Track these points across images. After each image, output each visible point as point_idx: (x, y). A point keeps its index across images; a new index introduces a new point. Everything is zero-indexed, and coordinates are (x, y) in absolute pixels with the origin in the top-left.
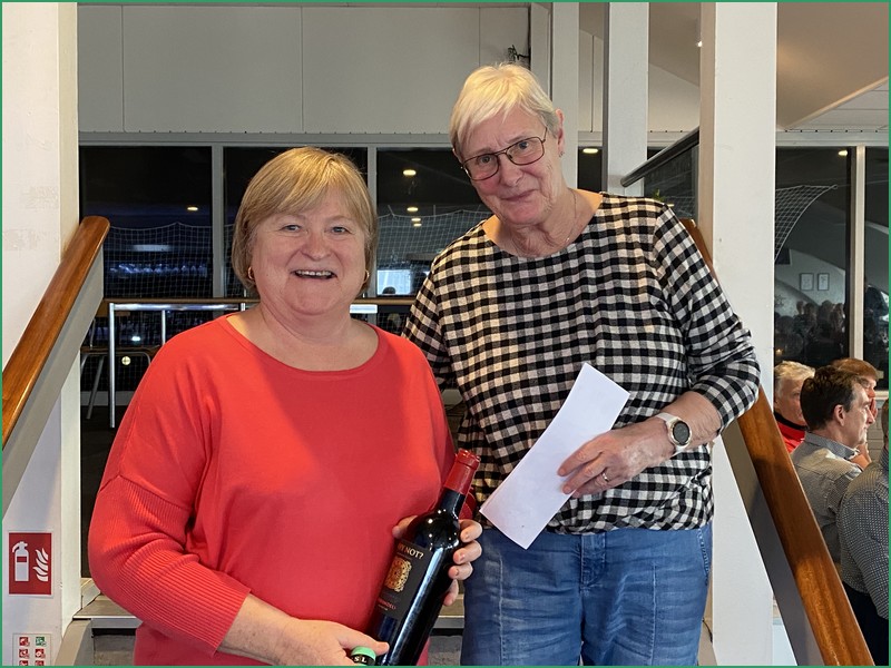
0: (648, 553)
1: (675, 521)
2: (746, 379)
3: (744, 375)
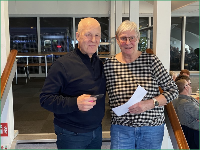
0: (150, 131)
1: (156, 124)
2: (174, 92)
3: (173, 92)
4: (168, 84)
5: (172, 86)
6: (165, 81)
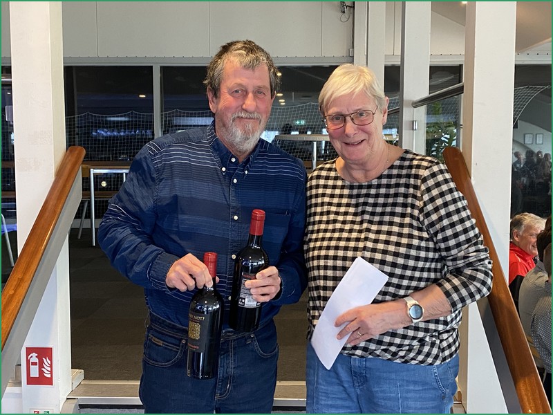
2: (474, 281)
3: (473, 278)
4: (459, 255)
5: (472, 263)
6: (452, 242)
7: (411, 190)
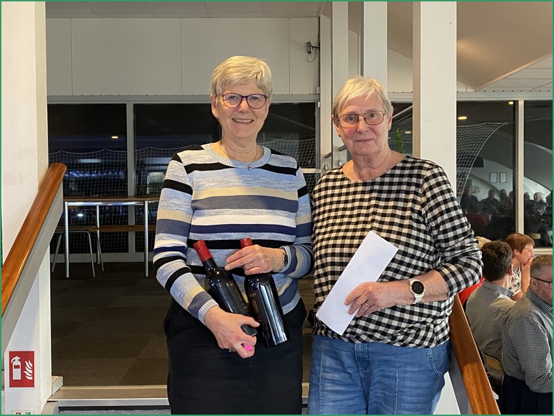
0: (392, 358)
1: (410, 343)
7: (413, 188)
